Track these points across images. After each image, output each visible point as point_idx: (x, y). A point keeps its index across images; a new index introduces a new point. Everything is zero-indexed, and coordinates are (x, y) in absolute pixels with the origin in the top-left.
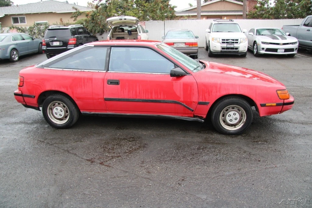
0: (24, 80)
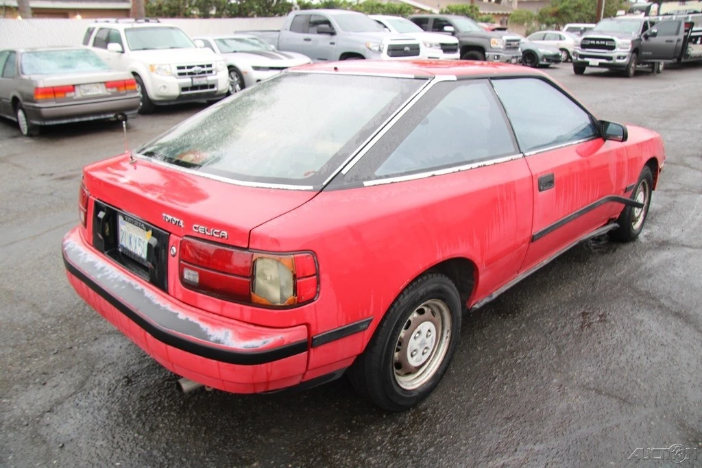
0: (316, 263)
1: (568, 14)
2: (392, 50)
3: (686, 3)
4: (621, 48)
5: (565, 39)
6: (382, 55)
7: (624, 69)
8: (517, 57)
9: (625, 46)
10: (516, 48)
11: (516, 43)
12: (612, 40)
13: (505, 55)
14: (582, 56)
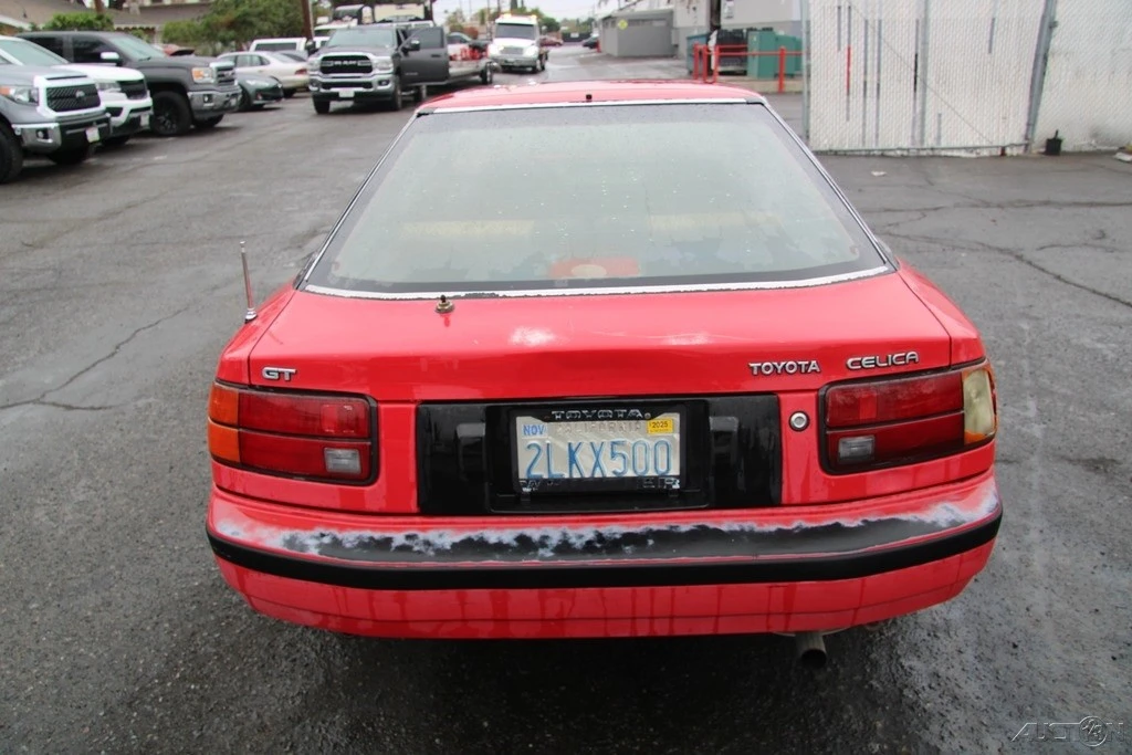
1: (251, 24)
2: (55, 98)
3: (404, 6)
4: (381, 69)
5: (269, 63)
6: (39, 109)
7: (390, 99)
8: (235, 95)
9: (385, 66)
10: (231, 81)
11: (230, 73)
12: (365, 58)
13: (220, 94)
14: (327, 86)
